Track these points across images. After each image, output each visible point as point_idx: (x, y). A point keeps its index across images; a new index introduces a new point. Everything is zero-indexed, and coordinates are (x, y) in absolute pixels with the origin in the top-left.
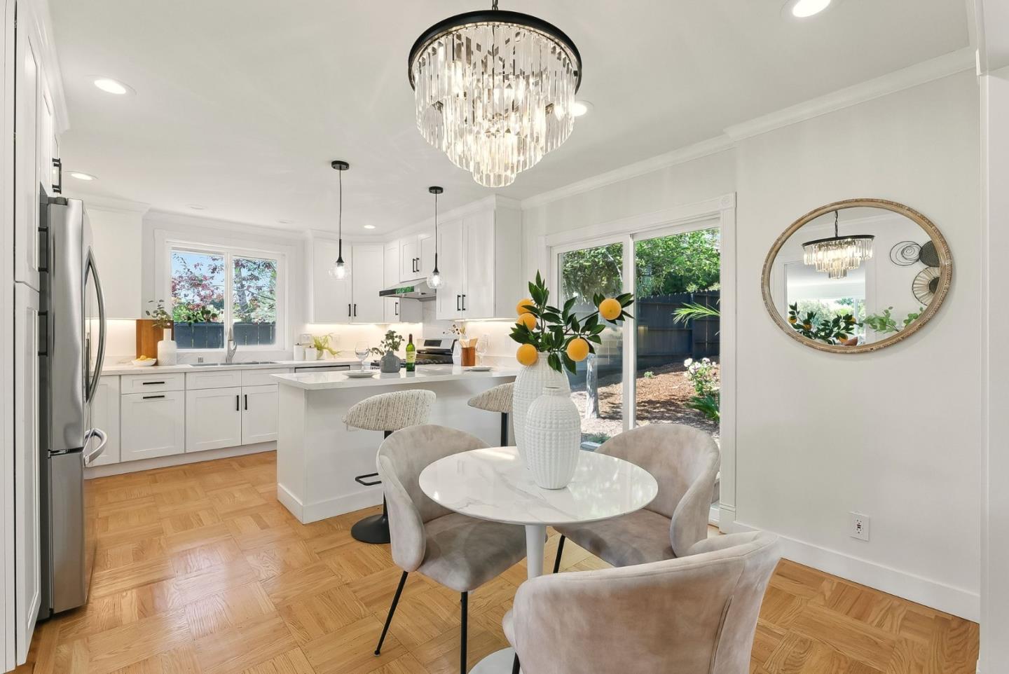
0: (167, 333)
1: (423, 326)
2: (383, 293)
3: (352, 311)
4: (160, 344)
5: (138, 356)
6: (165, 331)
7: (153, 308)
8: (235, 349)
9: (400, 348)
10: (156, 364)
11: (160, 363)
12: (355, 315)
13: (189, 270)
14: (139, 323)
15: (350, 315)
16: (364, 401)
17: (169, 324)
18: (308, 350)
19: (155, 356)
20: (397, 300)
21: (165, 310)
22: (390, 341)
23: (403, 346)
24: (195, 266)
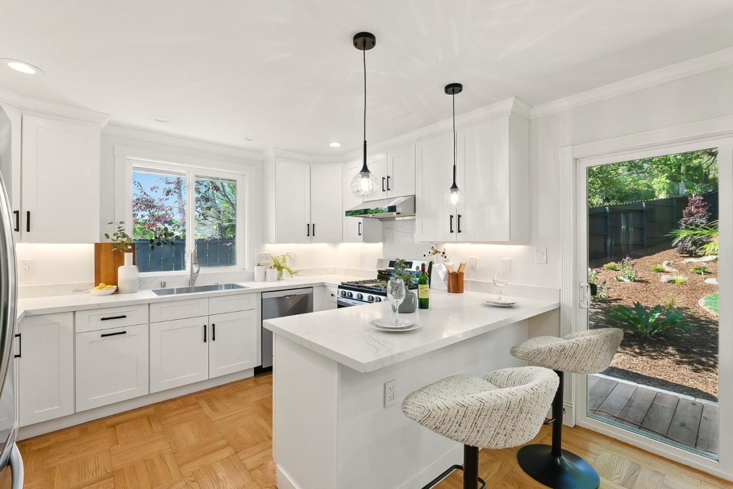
0: (128, 257)
1: (384, 246)
2: (349, 214)
3: (311, 231)
4: (121, 270)
5: (97, 284)
6: (126, 255)
7: (112, 230)
8: (198, 272)
10: (117, 291)
11: (120, 291)
12: (314, 235)
13: (145, 193)
14: (98, 247)
15: (308, 235)
17: (130, 247)
18: (269, 271)
19: (115, 283)
20: (361, 220)
21: (126, 233)
24: (152, 189)
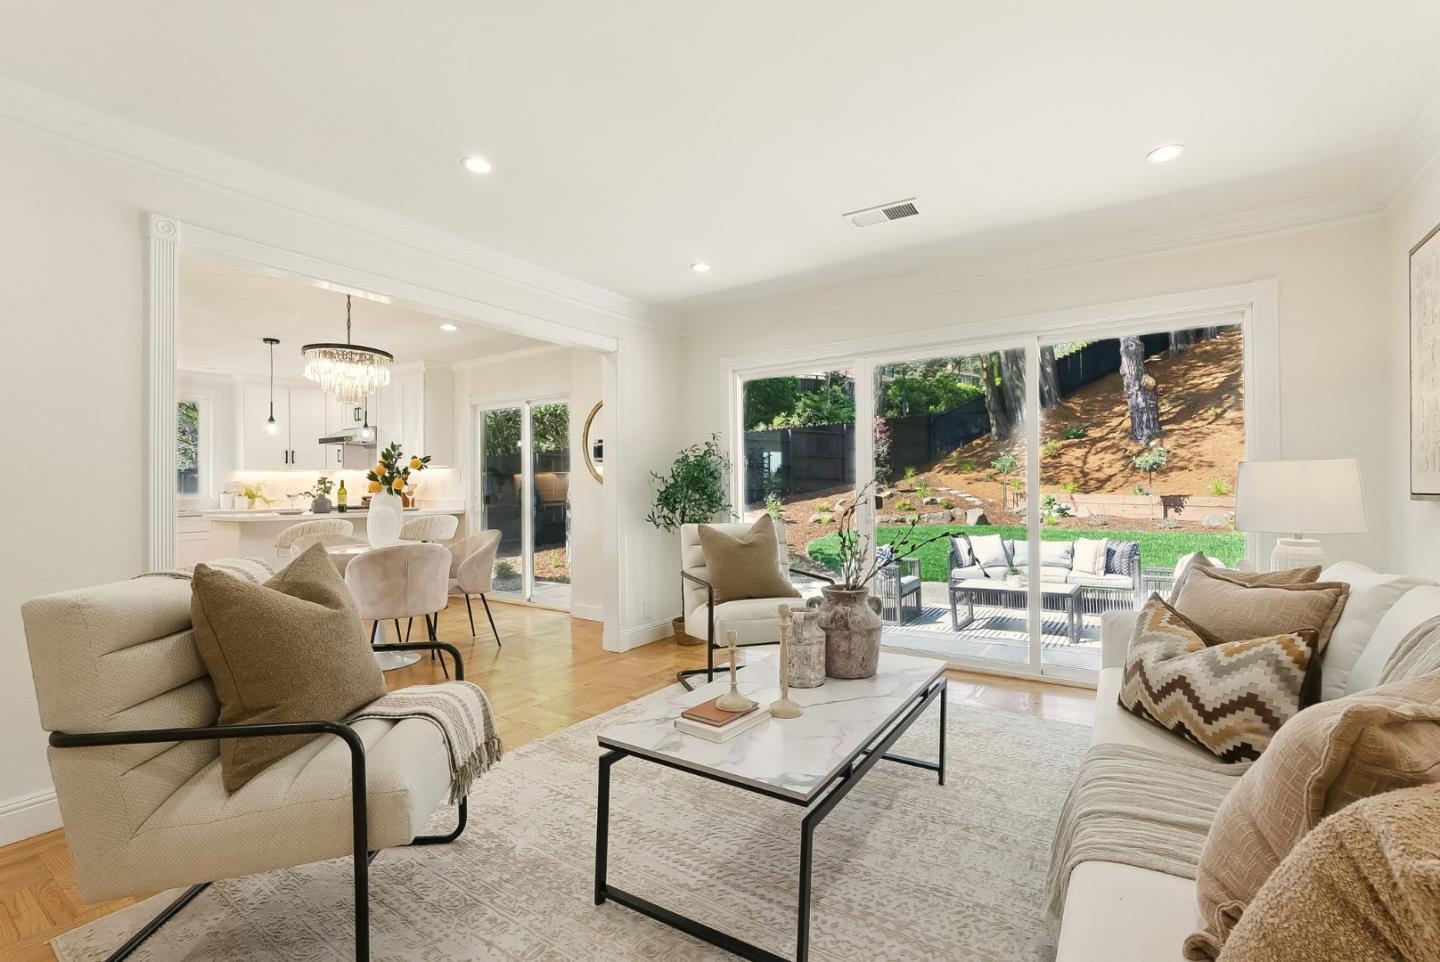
2: (322, 441)
3: (289, 457)
9: (332, 491)
12: (292, 462)
15: (287, 462)
16: (291, 528)
18: (237, 499)
20: (340, 447)
22: (323, 486)
23: (335, 490)
